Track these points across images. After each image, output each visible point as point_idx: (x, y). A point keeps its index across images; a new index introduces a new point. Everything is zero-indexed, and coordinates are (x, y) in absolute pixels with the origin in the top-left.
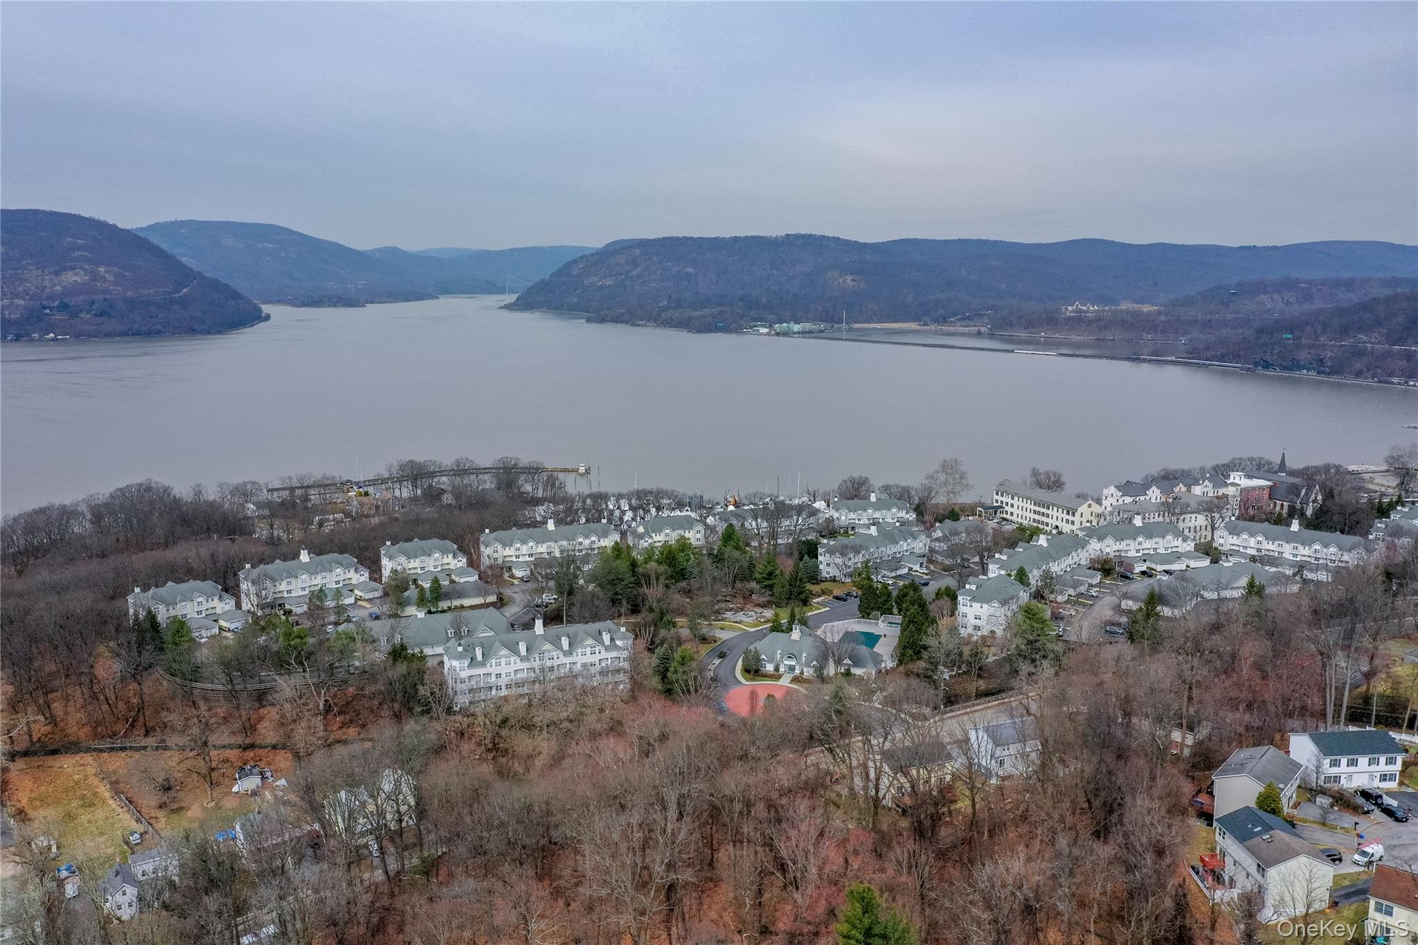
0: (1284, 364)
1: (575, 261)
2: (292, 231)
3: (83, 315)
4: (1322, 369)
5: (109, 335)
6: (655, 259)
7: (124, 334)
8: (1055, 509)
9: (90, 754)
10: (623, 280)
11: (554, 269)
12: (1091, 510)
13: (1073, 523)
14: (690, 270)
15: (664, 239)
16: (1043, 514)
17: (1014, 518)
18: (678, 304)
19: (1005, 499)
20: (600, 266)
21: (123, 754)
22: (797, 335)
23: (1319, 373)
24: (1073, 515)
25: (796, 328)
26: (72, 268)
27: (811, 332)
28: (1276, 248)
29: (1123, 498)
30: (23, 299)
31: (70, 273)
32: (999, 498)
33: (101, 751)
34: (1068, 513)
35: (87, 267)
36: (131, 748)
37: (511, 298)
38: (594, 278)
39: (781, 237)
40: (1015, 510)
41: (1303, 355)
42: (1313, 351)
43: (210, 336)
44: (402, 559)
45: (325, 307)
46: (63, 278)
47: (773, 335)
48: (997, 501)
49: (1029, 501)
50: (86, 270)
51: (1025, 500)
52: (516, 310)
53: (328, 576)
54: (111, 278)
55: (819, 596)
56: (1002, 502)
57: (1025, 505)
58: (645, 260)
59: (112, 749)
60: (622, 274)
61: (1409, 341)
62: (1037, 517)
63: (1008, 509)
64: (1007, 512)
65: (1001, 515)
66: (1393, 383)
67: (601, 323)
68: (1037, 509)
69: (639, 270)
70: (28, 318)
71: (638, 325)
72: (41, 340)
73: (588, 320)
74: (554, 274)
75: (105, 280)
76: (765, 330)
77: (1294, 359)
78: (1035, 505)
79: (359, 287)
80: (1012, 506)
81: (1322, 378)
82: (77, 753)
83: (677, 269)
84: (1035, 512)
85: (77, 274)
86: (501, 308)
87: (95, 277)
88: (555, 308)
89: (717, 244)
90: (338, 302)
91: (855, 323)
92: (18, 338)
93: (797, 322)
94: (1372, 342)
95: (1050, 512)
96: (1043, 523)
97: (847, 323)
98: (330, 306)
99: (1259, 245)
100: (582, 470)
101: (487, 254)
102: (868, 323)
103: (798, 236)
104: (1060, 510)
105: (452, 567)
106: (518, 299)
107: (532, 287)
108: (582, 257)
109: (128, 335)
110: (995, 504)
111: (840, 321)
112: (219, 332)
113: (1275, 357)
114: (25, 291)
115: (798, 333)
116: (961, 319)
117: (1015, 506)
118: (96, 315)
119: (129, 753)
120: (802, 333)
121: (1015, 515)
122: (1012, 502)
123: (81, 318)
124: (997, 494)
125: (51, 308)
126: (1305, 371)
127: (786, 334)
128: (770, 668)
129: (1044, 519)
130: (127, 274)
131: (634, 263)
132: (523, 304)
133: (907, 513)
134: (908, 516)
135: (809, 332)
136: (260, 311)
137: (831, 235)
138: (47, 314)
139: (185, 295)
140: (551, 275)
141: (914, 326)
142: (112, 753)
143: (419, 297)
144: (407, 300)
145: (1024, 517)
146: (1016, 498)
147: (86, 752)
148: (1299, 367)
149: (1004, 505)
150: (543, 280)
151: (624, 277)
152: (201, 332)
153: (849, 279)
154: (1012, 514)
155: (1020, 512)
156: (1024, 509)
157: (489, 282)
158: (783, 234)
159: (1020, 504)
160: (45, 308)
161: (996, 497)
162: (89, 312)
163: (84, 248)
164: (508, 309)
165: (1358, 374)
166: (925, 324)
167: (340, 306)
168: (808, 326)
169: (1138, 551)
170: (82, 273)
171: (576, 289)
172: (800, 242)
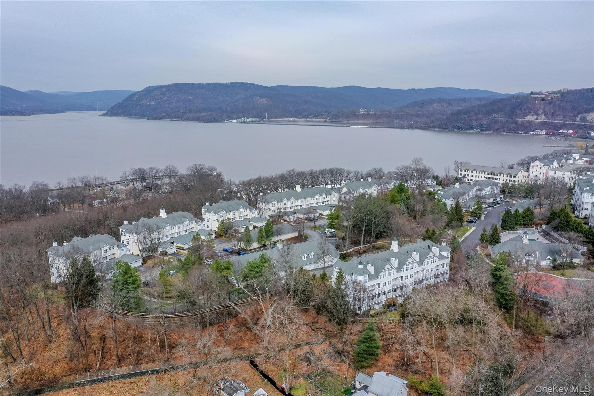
0: (466, 127)
4: (482, 129)
6: (173, 92)
9: (72, 389)
10: (159, 102)
11: (123, 99)
12: (522, 174)
13: (514, 181)
14: (190, 97)
15: (177, 84)
16: (494, 179)
18: (190, 111)
19: (467, 173)
20: (147, 96)
21: (105, 385)
23: (481, 130)
24: (515, 177)
25: (248, 120)
27: (255, 122)
28: (422, 89)
29: (545, 166)
32: (463, 173)
33: (84, 384)
34: (511, 176)
36: (111, 378)
37: (105, 112)
38: (145, 102)
39: (229, 83)
40: (473, 178)
41: (474, 123)
42: (477, 122)
44: (222, 213)
45: (9, 115)
47: (239, 123)
48: (461, 175)
49: (483, 172)
51: (480, 172)
52: (108, 116)
53: (181, 226)
56: (465, 175)
57: (481, 175)
58: (169, 93)
59: (93, 382)
60: (158, 100)
61: (514, 116)
63: (469, 178)
66: (512, 133)
68: (489, 176)
69: (166, 97)
71: (174, 120)
74: (124, 101)
76: (235, 121)
77: (470, 125)
78: (488, 174)
79: (23, 107)
80: (472, 176)
81: (482, 132)
82: (60, 389)
83: (184, 97)
84: (488, 178)
86: (101, 115)
89: (200, 86)
90: (15, 113)
91: (271, 118)
93: (248, 118)
94: (499, 117)
95: (498, 177)
97: (268, 119)
99: (416, 88)
101: (85, 94)
102: (276, 118)
103: (236, 83)
105: (249, 217)
106: (108, 112)
107: (114, 106)
111: (265, 117)
113: (462, 125)
115: (250, 122)
116: (314, 116)
117: (474, 176)
119: (111, 383)
120: (251, 122)
122: (472, 174)
124: (461, 171)
126: (475, 130)
127: (244, 122)
131: (164, 94)
132: (111, 114)
140: (122, 101)
141: (296, 119)
142: (94, 385)
143: (56, 111)
144: (51, 113)
146: (474, 172)
147: (69, 388)
148: (472, 128)
150: (119, 103)
153: (264, 100)
154: (471, 180)
156: (480, 177)
157: (88, 106)
158: (230, 82)
159: (478, 174)
164: (104, 116)
165: (497, 130)
168: (253, 119)
171: (137, 106)
172: (237, 85)
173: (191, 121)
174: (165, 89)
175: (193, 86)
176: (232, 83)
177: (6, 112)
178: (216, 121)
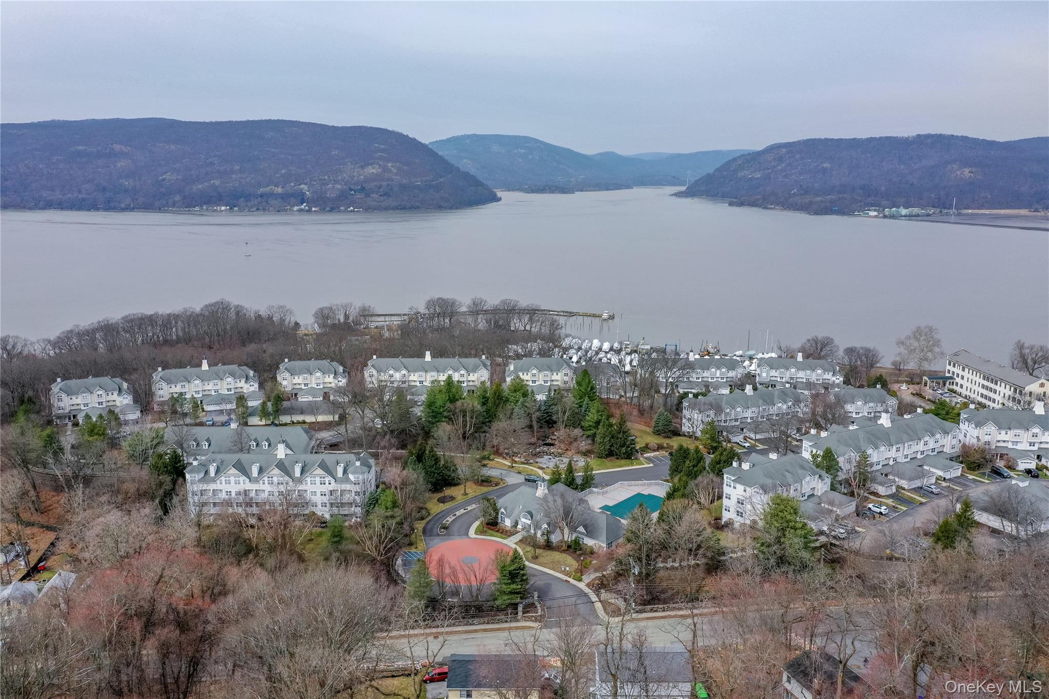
1: (734, 159)
2: (539, 140)
3: (373, 195)
5: (386, 209)
6: (798, 156)
7: (396, 208)
8: (1003, 385)
10: (769, 173)
11: (718, 165)
13: (1019, 402)
14: (826, 165)
15: (809, 140)
16: (991, 390)
17: (964, 392)
18: (806, 192)
19: (957, 370)
20: (752, 163)
22: (904, 218)
24: (1020, 393)
25: (904, 211)
26: (371, 164)
27: (918, 215)
30: (341, 184)
31: (370, 167)
32: (951, 368)
34: (1016, 391)
35: (381, 163)
37: (683, 188)
38: (746, 172)
39: (913, 137)
40: (964, 382)
43: (453, 211)
45: (546, 193)
46: (365, 170)
47: (880, 218)
48: (949, 371)
49: (978, 374)
50: (380, 166)
51: (975, 373)
52: (682, 196)
54: (394, 171)
55: (654, 451)
57: (975, 378)
58: (790, 158)
60: (769, 169)
62: (985, 392)
63: (958, 380)
64: (957, 384)
65: (951, 387)
67: (740, 206)
68: (986, 383)
69: (783, 165)
70: (340, 197)
71: (768, 209)
72: (346, 211)
73: (731, 204)
74: (717, 170)
75: (391, 172)
76: (875, 214)
78: (984, 379)
79: (579, 180)
80: (963, 378)
83: (815, 164)
84: (983, 386)
85: (374, 168)
86: (673, 195)
87: (385, 170)
88: (712, 196)
89: (854, 144)
90: (555, 190)
91: (966, 209)
92: (332, 210)
93: (906, 208)
95: (997, 388)
96: (990, 399)
97: (957, 208)
98: (550, 192)
100: (605, 316)
101: (679, 156)
102: (979, 209)
104: (1008, 387)
106: (687, 188)
107: (698, 180)
108: (741, 156)
109: (398, 209)
110: (947, 375)
111: (950, 207)
112: (457, 208)
114: (342, 179)
115: (905, 216)
117: (966, 379)
118: (381, 195)
120: (910, 217)
121: (964, 387)
122: (963, 374)
123: (372, 198)
124: (950, 365)
125: (355, 191)
127: (892, 217)
128: (508, 523)
129: (991, 395)
130: (405, 168)
131: (781, 160)
132: (691, 193)
133: (833, 375)
134: (834, 379)
135: (915, 216)
136: (495, 195)
137: (960, 135)
138: (352, 195)
139: (440, 182)
140: (715, 171)
141: (1024, 212)
143: (618, 187)
144: (607, 189)
145: (972, 391)
146: (967, 370)
149: (955, 376)
150: (708, 174)
151: (770, 171)
152: (445, 208)
153: (967, 171)
154: (962, 386)
155: (969, 385)
156: (974, 382)
157: (674, 177)
158: (914, 134)
159: (970, 376)
160: (351, 190)
161: (948, 367)
162: (377, 193)
163: (383, 151)
164: (676, 196)
166: (1036, 210)
167: (557, 193)
168: (916, 210)
169: (1032, 444)
170: (377, 167)
171: (731, 181)
172: (929, 141)
173: (797, 210)
174: (784, 150)
175: (838, 144)
176: (919, 136)
177: (544, 189)
178: (842, 212)
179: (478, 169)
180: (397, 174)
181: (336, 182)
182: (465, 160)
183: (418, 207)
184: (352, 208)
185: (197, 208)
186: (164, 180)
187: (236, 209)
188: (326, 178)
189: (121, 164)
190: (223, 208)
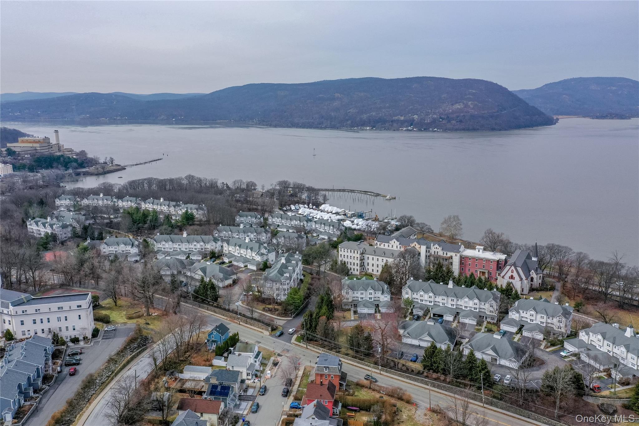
3: (453, 122)
7: (464, 130)
26: (459, 103)
31: (457, 104)
46: (454, 107)
50: (464, 103)
54: (472, 106)
70: (432, 122)
72: (432, 131)
75: (469, 107)
85: (460, 105)
87: (466, 106)
114: (438, 112)
118: (457, 122)
123: (451, 123)
125: (443, 119)
130: (479, 104)
138: (440, 121)
160: (441, 118)
162: (455, 120)
163: (472, 94)
177: (606, 116)
179: (573, 102)
180: (473, 109)
181: (435, 113)
182: (564, 96)
183: (478, 129)
184: (436, 129)
185: (355, 128)
186: (349, 112)
187: (374, 128)
188: (430, 111)
189: (336, 104)
190: (368, 128)
